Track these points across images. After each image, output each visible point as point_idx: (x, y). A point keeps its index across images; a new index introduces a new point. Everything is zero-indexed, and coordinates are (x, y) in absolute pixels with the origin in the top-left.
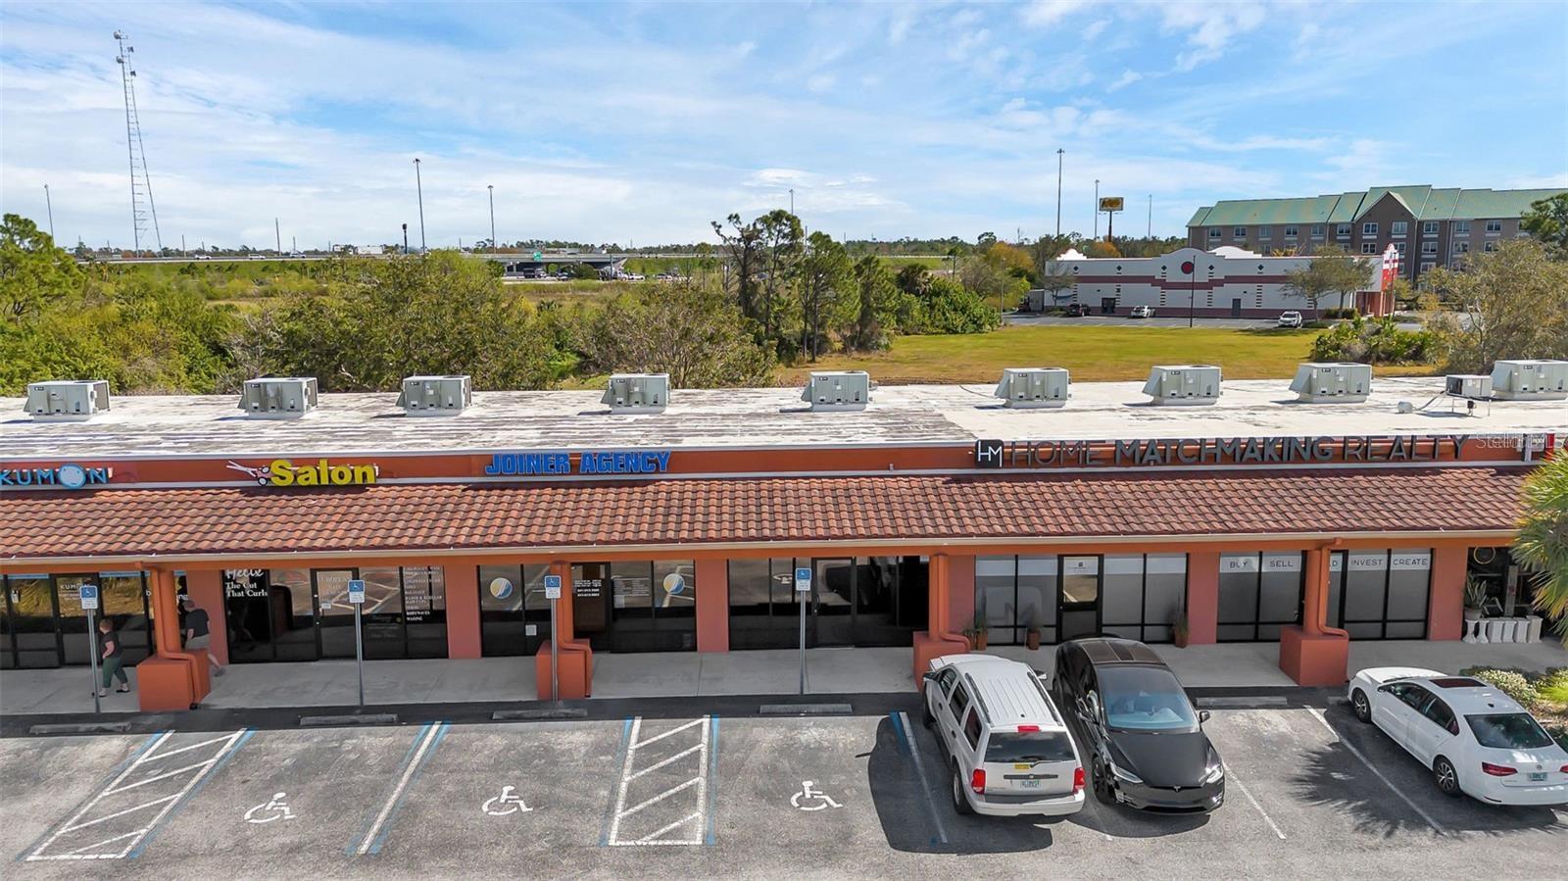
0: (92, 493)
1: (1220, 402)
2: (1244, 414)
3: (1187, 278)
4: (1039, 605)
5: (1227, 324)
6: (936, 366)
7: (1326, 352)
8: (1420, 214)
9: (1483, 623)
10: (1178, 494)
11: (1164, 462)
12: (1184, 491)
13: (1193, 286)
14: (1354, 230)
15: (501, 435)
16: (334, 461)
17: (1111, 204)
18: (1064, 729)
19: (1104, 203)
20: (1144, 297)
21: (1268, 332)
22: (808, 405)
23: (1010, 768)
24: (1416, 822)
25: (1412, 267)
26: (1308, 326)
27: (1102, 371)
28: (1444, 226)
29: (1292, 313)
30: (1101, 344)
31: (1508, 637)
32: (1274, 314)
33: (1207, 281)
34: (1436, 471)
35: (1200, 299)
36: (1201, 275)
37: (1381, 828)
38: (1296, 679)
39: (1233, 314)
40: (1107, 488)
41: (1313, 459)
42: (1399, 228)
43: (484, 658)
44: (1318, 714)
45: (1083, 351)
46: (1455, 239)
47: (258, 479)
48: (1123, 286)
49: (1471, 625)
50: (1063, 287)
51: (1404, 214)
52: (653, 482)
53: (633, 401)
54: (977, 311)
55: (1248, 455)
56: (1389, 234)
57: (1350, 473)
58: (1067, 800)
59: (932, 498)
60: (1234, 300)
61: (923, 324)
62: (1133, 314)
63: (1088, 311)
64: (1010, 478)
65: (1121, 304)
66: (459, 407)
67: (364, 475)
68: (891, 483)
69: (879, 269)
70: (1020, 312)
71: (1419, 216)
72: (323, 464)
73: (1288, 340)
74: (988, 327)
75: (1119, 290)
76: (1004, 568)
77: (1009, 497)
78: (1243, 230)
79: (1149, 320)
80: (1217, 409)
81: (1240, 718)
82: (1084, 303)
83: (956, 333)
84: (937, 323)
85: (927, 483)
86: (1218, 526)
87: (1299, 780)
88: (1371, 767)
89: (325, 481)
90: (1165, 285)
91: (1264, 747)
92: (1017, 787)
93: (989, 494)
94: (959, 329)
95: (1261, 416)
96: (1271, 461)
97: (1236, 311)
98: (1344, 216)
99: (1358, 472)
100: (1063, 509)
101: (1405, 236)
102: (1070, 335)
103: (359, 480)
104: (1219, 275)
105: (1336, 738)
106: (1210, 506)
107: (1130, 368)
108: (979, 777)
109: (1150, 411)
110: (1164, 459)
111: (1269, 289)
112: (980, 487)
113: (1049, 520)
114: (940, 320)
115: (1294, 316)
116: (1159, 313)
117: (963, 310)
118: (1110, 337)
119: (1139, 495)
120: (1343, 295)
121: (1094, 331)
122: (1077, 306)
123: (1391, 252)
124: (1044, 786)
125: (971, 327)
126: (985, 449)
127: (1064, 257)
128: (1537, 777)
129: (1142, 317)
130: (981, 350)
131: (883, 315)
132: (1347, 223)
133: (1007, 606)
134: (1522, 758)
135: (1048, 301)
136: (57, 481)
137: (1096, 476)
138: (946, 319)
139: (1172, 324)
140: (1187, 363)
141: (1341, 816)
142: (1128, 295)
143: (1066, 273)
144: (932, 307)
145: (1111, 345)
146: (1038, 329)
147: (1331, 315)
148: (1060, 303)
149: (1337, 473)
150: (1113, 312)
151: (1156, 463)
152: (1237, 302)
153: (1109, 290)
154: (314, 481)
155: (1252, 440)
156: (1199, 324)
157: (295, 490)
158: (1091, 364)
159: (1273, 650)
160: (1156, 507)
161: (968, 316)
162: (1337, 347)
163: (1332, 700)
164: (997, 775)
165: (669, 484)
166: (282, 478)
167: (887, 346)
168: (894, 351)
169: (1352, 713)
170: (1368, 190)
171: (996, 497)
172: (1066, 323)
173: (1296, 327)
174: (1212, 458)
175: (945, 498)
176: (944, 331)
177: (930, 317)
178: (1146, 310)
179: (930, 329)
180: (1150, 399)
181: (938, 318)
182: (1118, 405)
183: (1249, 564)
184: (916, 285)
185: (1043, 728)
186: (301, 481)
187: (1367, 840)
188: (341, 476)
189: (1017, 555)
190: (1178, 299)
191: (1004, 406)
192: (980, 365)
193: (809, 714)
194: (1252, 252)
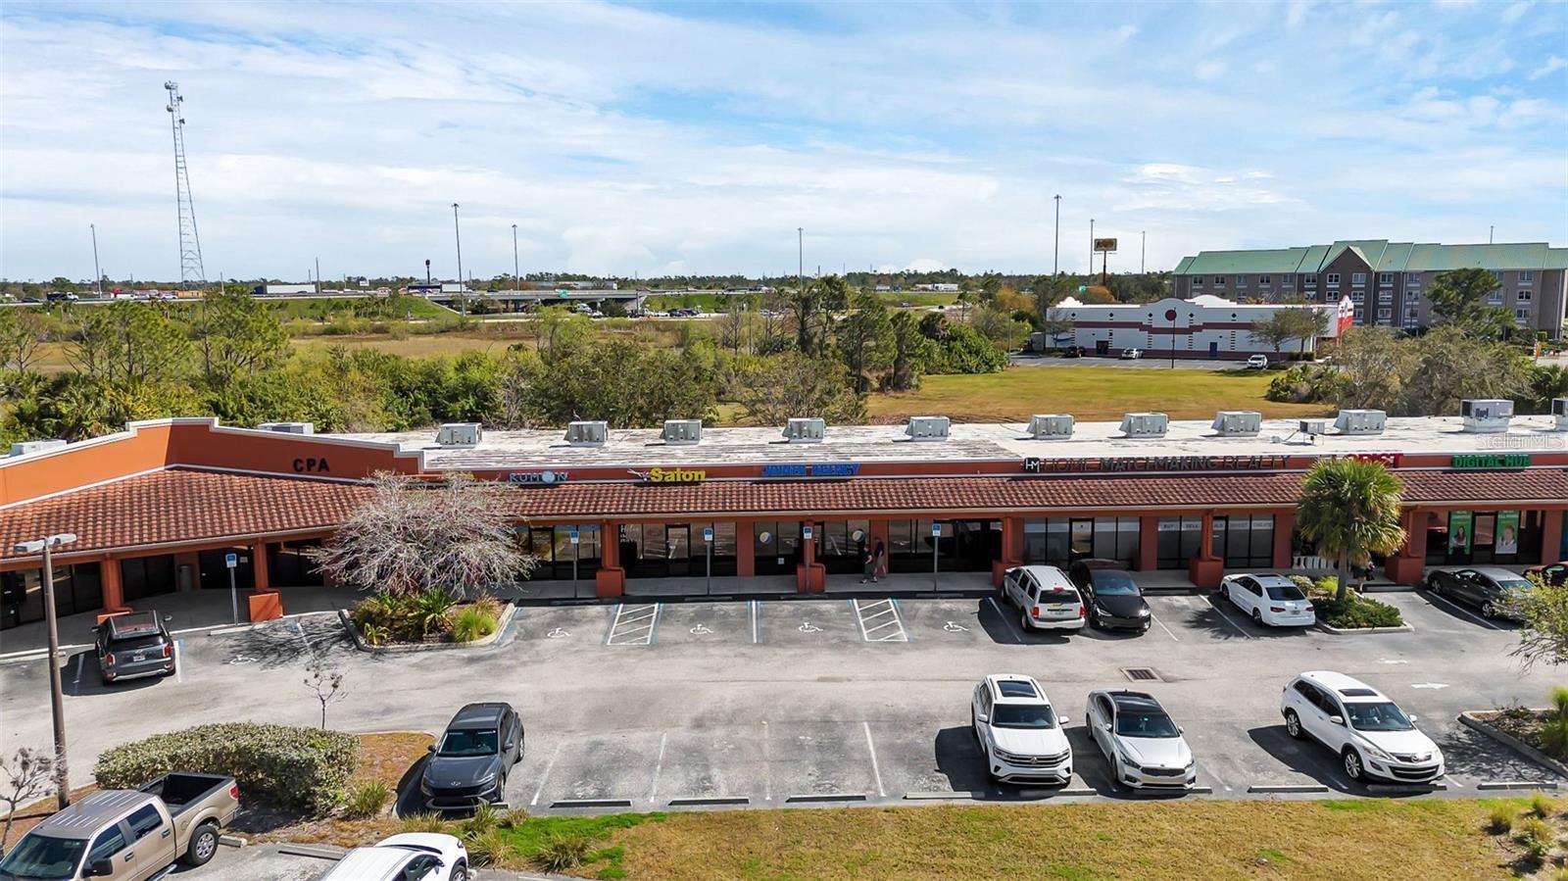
0: (557, 486)
1: (1168, 436)
2: (1180, 444)
3: (1170, 324)
4: (1058, 548)
5: (1205, 366)
6: (960, 403)
7: (1278, 392)
8: (1377, 265)
9: (1302, 558)
10: (1133, 486)
11: (1127, 470)
12: (1137, 485)
13: (1174, 331)
14: (1319, 279)
15: (743, 456)
16: (684, 469)
17: (1106, 245)
18: (1075, 589)
19: (1098, 243)
20: (1136, 340)
21: (1237, 373)
22: (909, 437)
23: (1050, 606)
24: (1240, 634)
25: (1368, 314)
26: (1273, 367)
27: (1095, 408)
28: (1398, 277)
29: (1259, 356)
30: (1096, 384)
31: (1316, 566)
32: (1243, 356)
33: (1188, 326)
34: (1274, 475)
35: (1182, 342)
36: (1182, 322)
37: (1223, 637)
38: (1194, 582)
39: (1211, 356)
40: (1096, 483)
41: (1208, 468)
42: (1359, 281)
43: (758, 577)
44: (1205, 598)
45: (1080, 390)
46: (1407, 288)
47: (643, 478)
48: (1115, 331)
49: (1296, 559)
50: (1063, 331)
51: (1362, 267)
52: (850, 480)
53: (804, 434)
54: (990, 354)
55: (1172, 466)
56: (1350, 284)
57: (1227, 476)
58: (1077, 621)
59: (1002, 488)
60: (1211, 344)
61: (943, 365)
62: (1124, 355)
63: (1085, 352)
64: (1043, 478)
65: (1113, 346)
66: (698, 440)
67: (700, 476)
68: (979, 481)
69: (910, 322)
70: (1024, 353)
71: (1375, 268)
72: (678, 470)
73: (1255, 380)
74: (998, 367)
75: (1111, 334)
76: (1040, 528)
77: (1044, 488)
78: (1222, 278)
79: (1137, 361)
80: (1165, 440)
81: (1164, 599)
82: (1081, 345)
83: (971, 372)
84: (955, 365)
85: (998, 481)
86: (1153, 502)
87: (1190, 622)
88: (1226, 618)
89: (679, 480)
90: (1152, 330)
91: (1173, 610)
92: (1053, 615)
93: (1033, 487)
94: (974, 370)
95: (1190, 445)
96: (1185, 469)
97: (1213, 353)
98: (1311, 267)
99: (1233, 475)
100: (1072, 494)
101: (1363, 286)
102: (1069, 375)
103: (696, 479)
104: (1198, 322)
105: (1211, 606)
106: (1150, 492)
107: (1118, 406)
108: (1036, 611)
109: (1124, 441)
110: (1126, 468)
111: (1241, 334)
112: (1027, 483)
113: (1065, 499)
114: (957, 362)
115: (1260, 359)
116: (1146, 354)
117: (977, 353)
118: (1104, 377)
119: (1113, 487)
120: (1303, 341)
121: (1088, 372)
122: (1074, 349)
123: (1347, 302)
124: (1066, 615)
125: (984, 368)
126: (1030, 463)
127: (1062, 305)
128: (1296, 612)
129: (1131, 358)
130: (995, 389)
131: (914, 360)
132: (1313, 274)
133: (1041, 549)
134: (1289, 604)
135: (1049, 342)
136: (541, 479)
137: (1090, 477)
138: (963, 361)
139: (1157, 364)
140: (1149, 411)
141: (1206, 634)
142: (1119, 338)
143: (1064, 320)
144: (950, 350)
145: (1103, 384)
146: (1043, 369)
147: (1294, 358)
148: (1059, 345)
149: (1220, 476)
150: (1106, 353)
151: (1122, 471)
152: (1214, 345)
153: (1102, 334)
154: (673, 480)
155: (1174, 458)
156: (1180, 365)
157: (663, 484)
158: (1087, 402)
159: (1186, 572)
160: (1122, 493)
161: (982, 357)
162: (1287, 389)
163: (1213, 591)
164: (1044, 609)
165: (858, 480)
166: (657, 478)
167: (917, 386)
168: (923, 390)
169: (1221, 597)
170: (1332, 244)
171: (1036, 488)
172: (1066, 363)
173: (1262, 368)
174: (1152, 468)
175: (1009, 488)
176: (961, 371)
177: (948, 359)
178: (1135, 352)
179: (949, 369)
180: (1124, 434)
181: (955, 360)
182: (1103, 438)
183: (1174, 527)
184: (935, 331)
185: (1066, 589)
186: (667, 479)
187: (1216, 640)
188: (687, 476)
189: (1046, 518)
190: (1162, 342)
191: (1033, 438)
192: (996, 403)
193: (941, 598)
194: (1228, 301)
